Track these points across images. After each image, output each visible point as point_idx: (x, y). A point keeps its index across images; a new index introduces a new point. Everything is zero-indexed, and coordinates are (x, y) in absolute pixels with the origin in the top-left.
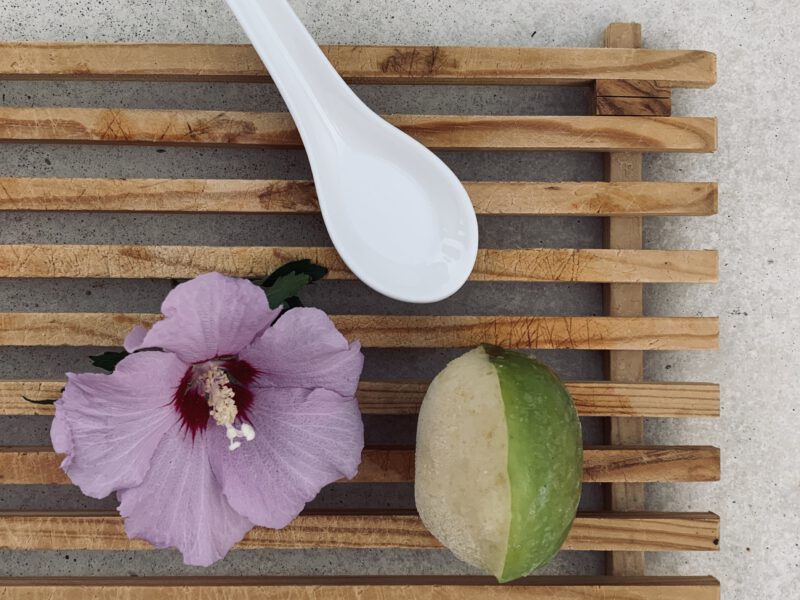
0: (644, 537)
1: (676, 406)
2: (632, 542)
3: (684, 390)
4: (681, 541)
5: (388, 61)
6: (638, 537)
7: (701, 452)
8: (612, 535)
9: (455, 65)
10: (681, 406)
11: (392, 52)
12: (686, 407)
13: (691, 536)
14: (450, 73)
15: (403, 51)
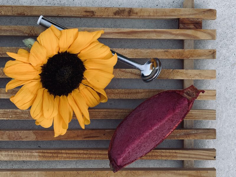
1: (203, 117)
2: (189, 157)
3: (205, 112)
4: (204, 157)
5: (116, 12)
8: (183, 155)
9: (137, 14)
12: (206, 117)
13: (207, 156)
14: (135, 16)
15: (121, 9)
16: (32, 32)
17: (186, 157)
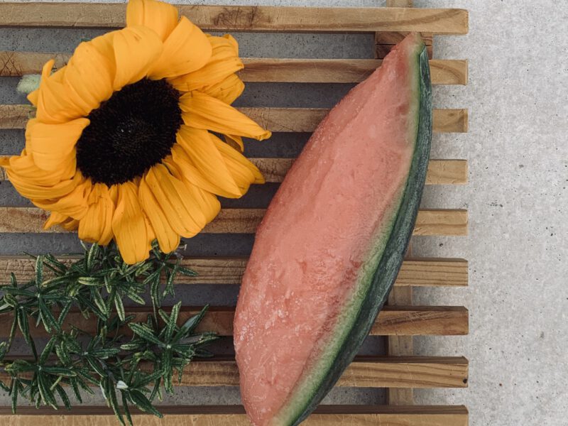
0: (411, 377)
1: (434, 278)
2: (401, 381)
3: (441, 266)
4: (439, 380)
5: (219, 17)
6: (405, 377)
7: (453, 313)
8: (385, 375)
9: (269, 20)
10: (438, 278)
11: (222, 10)
12: (442, 278)
13: (446, 377)
14: (265, 27)
15: (230, 9)
16: (10, 66)
17: (392, 380)
